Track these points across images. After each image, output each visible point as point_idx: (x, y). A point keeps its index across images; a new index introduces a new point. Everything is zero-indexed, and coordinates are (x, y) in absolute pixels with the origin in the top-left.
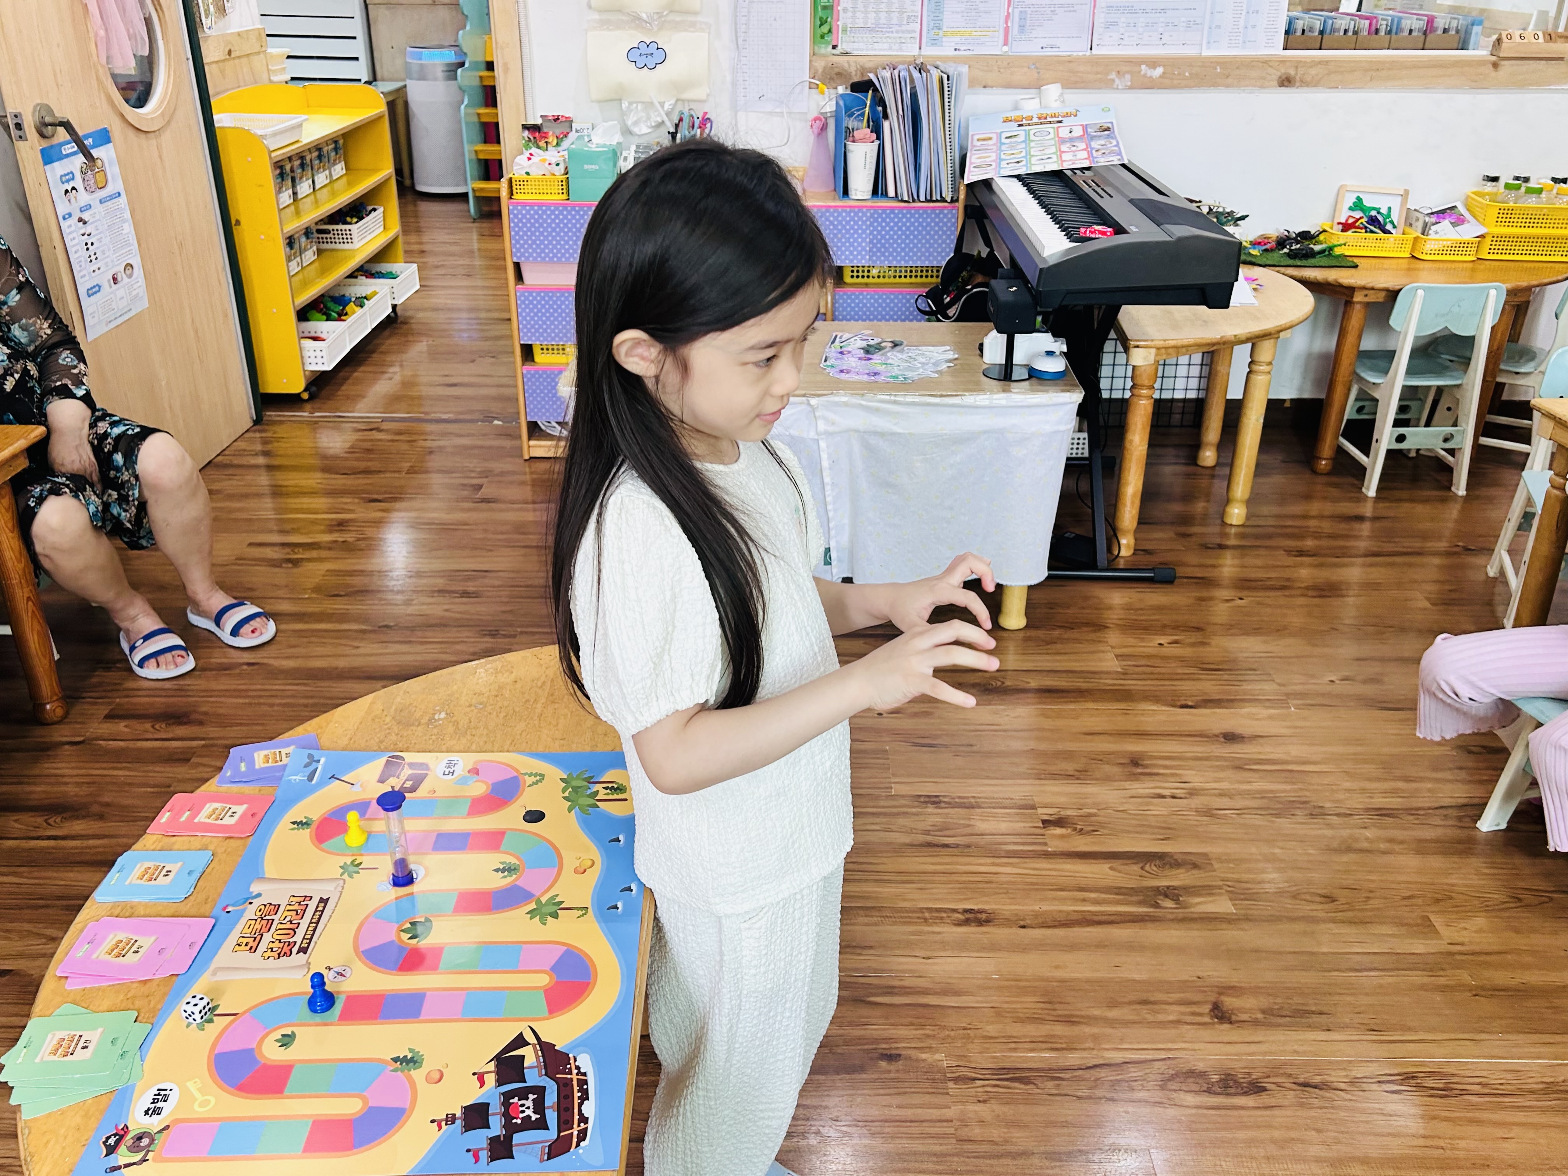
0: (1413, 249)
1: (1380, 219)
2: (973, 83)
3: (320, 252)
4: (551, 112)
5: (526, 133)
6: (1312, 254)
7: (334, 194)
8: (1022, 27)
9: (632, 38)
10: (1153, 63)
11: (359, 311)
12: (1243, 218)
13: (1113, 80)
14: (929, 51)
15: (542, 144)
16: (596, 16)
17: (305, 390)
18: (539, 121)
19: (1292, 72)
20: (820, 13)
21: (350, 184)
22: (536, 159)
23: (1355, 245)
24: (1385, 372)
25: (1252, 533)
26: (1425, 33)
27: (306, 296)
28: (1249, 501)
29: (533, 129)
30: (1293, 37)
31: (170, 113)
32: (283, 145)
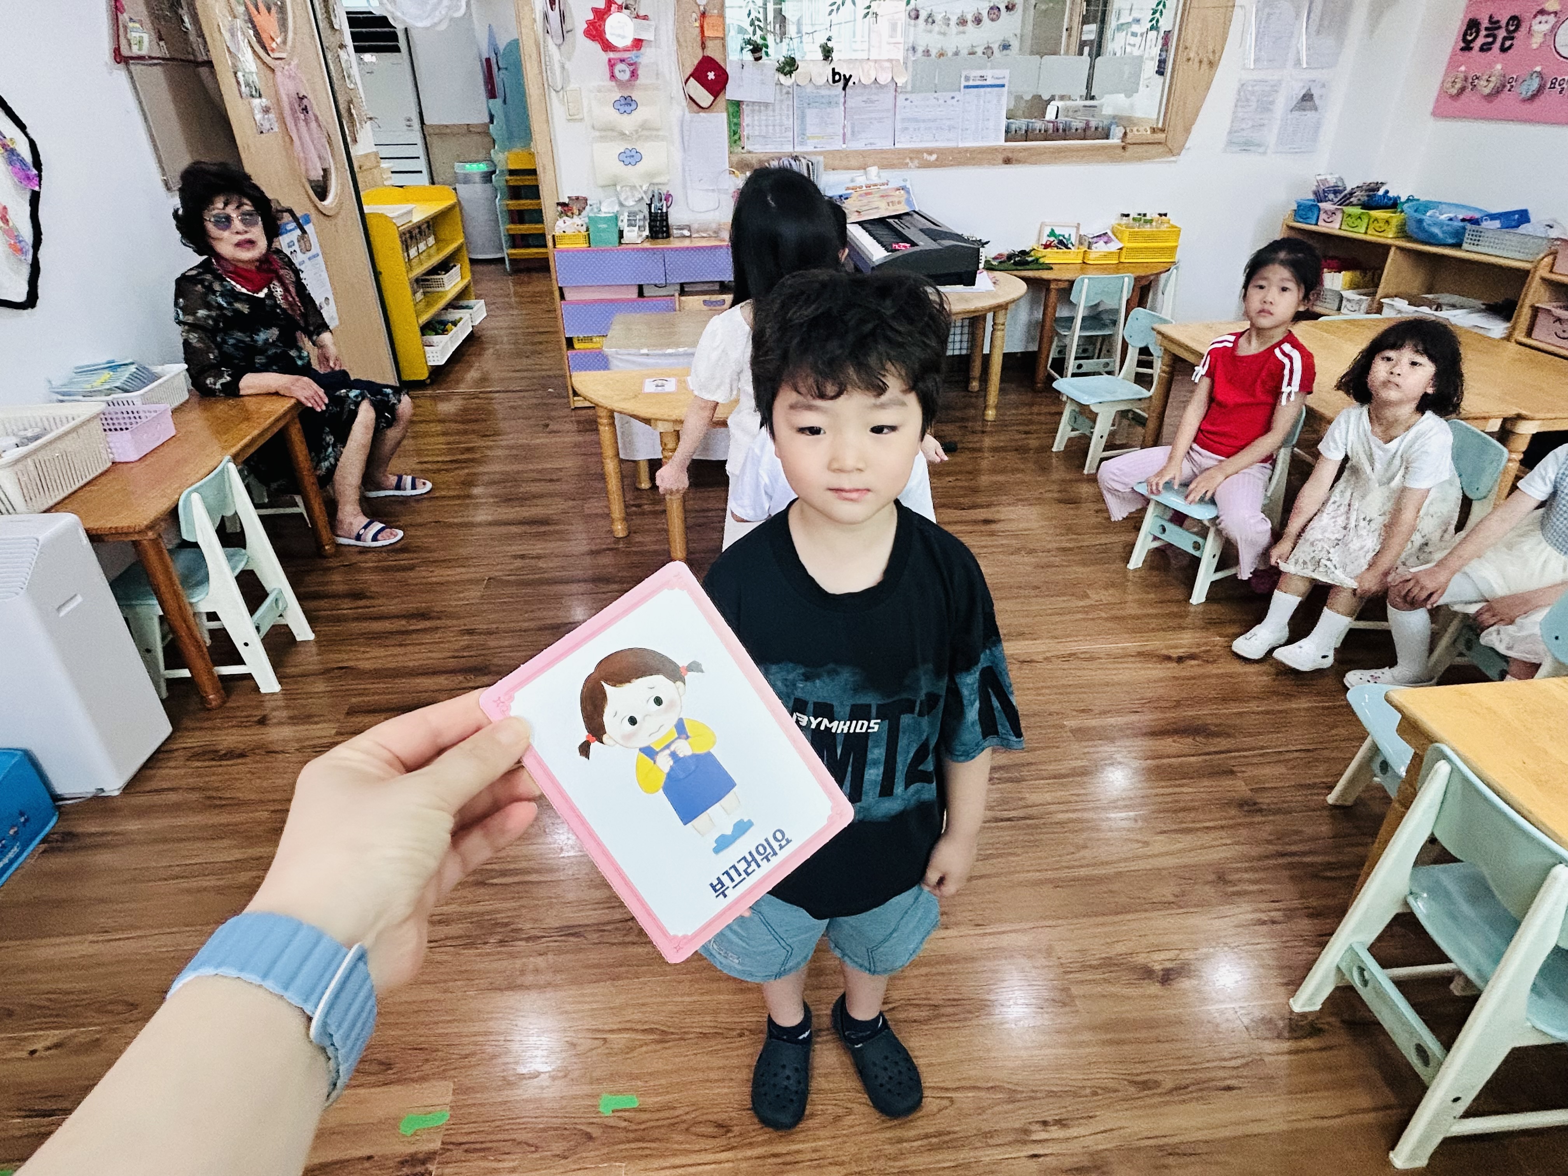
0: (1084, 258)
1: (1065, 241)
2: (826, 167)
3: (424, 293)
4: (574, 194)
5: (560, 208)
6: (1028, 263)
7: (430, 256)
8: (853, 132)
9: (621, 146)
10: (930, 152)
11: (455, 329)
12: (987, 243)
13: (908, 163)
14: (799, 149)
15: (570, 214)
16: (597, 134)
17: (429, 377)
18: (567, 201)
19: (1010, 155)
20: (733, 127)
21: (439, 250)
22: (568, 223)
23: (1051, 257)
24: (1070, 328)
25: (1001, 425)
26: (1085, 130)
27: (425, 318)
28: (997, 407)
29: (563, 205)
30: (1010, 134)
31: (340, 204)
32: (403, 223)
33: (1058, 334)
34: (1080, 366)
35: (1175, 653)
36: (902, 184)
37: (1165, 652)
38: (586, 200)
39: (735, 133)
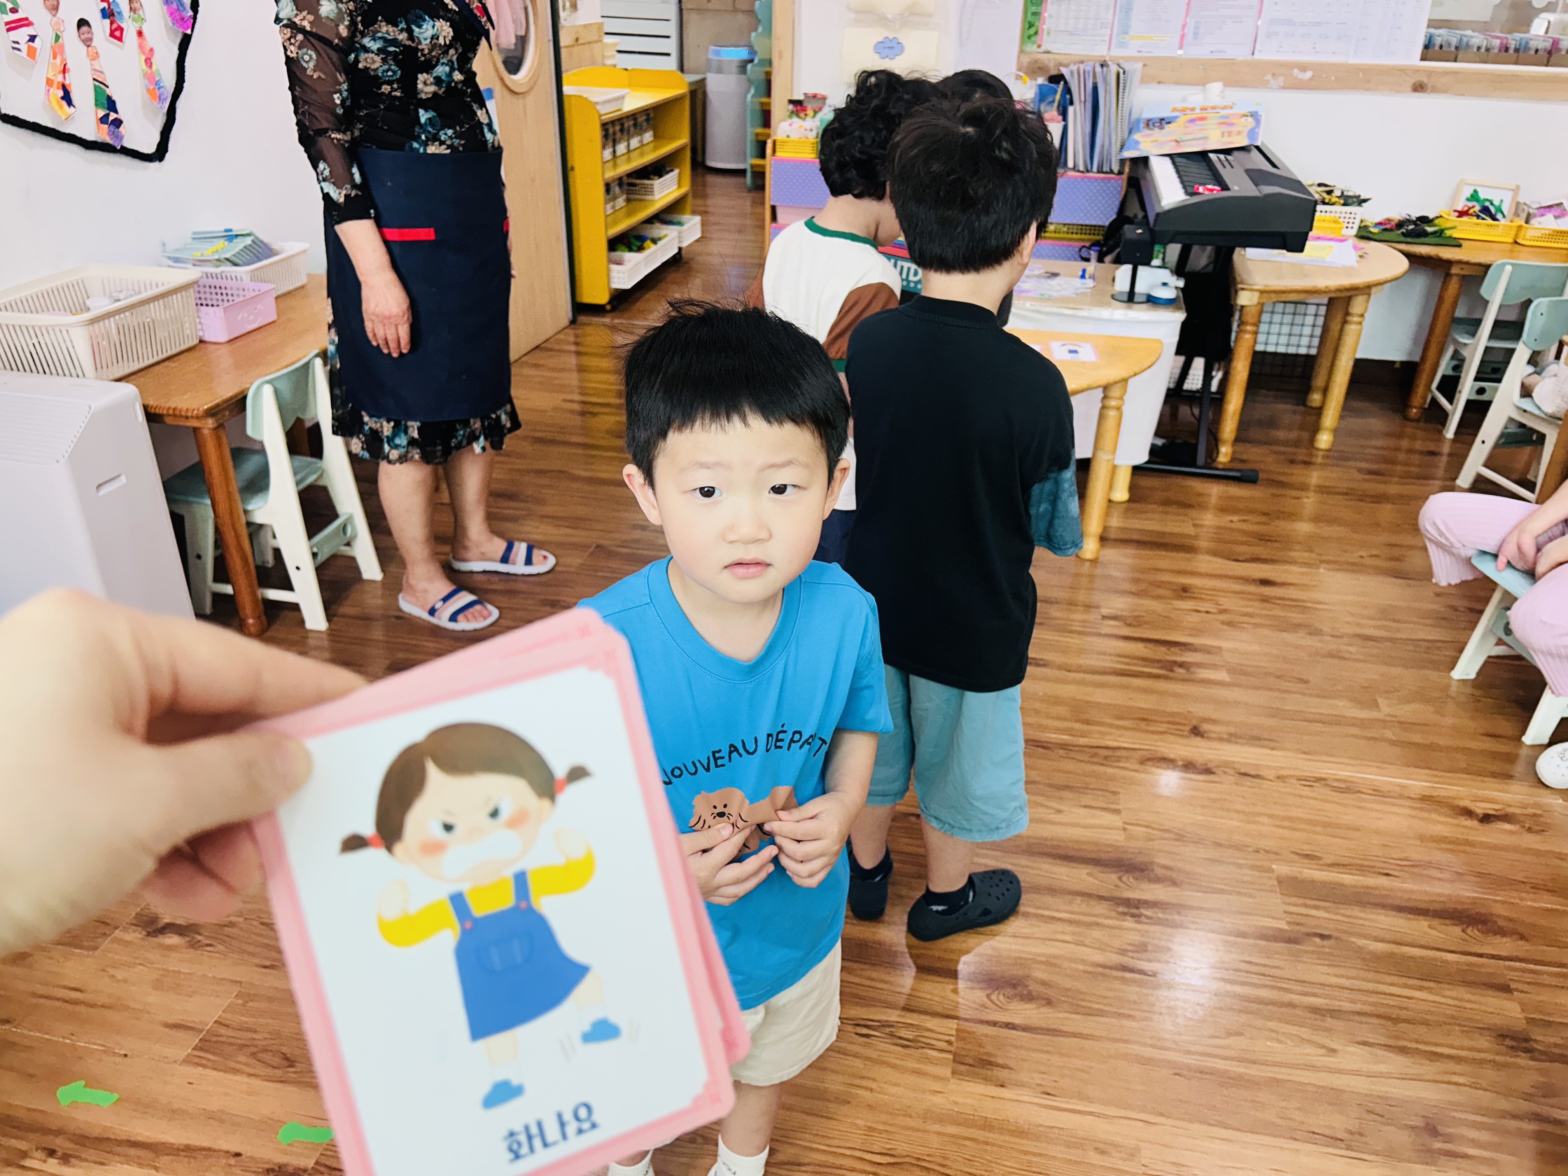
0: (1516, 235)
1: (1493, 210)
2: (1145, 80)
3: (628, 200)
4: (811, 91)
5: (791, 107)
6: (1426, 234)
7: (642, 155)
8: (1196, 34)
9: (879, 34)
10: (1304, 67)
11: (653, 247)
12: (1365, 201)
13: (1268, 81)
14: (1116, 52)
15: (802, 115)
16: (853, 16)
17: (610, 302)
18: (801, 98)
19: (1425, 80)
20: (1030, 18)
21: (655, 149)
22: (795, 126)
23: (1464, 229)
24: (1473, 334)
25: (1335, 456)
26: (1550, 53)
27: (616, 230)
28: (1336, 432)
29: (797, 103)
30: (1429, 50)
31: (533, 82)
32: (608, 112)
33: (1456, 342)
34: (1481, 391)
35: (1480, 808)
36: (1253, 109)
37: (1466, 803)
38: (824, 98)
39: (1031, 25)
